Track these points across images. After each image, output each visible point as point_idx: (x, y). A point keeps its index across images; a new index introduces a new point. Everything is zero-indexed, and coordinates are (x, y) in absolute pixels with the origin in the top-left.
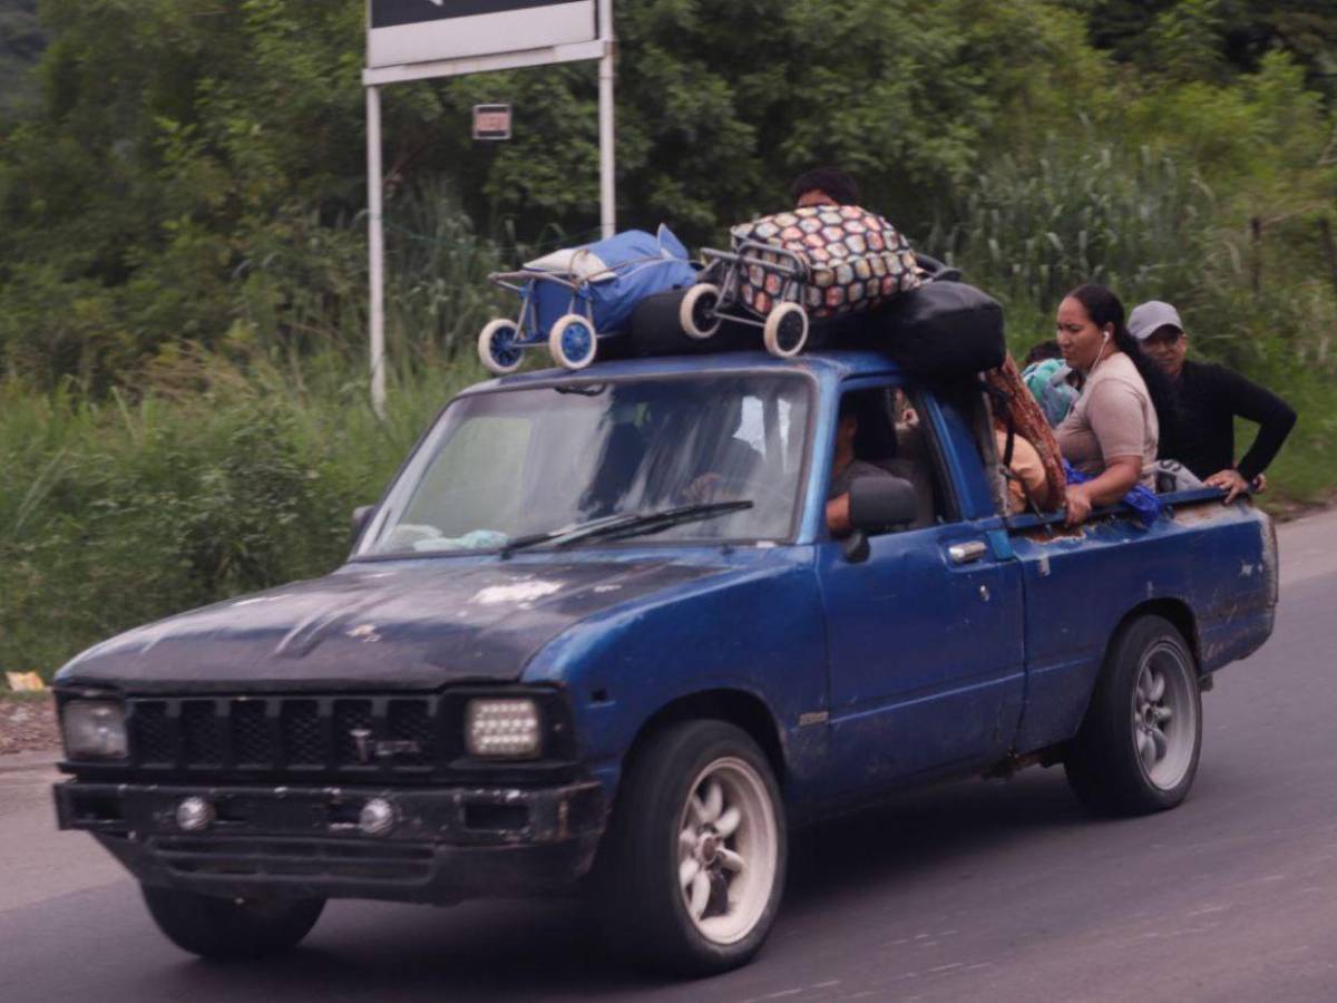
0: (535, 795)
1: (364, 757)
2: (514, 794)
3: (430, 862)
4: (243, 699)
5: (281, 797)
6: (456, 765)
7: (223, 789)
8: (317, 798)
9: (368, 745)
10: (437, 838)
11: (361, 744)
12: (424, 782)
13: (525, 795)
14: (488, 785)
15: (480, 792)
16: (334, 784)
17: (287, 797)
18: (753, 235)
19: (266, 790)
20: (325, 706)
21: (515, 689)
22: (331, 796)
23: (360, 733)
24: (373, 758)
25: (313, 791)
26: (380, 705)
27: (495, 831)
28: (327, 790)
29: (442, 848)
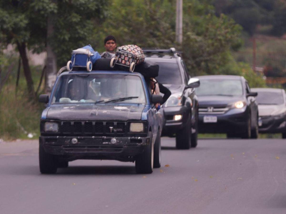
0: (143, 138)
1: (111, 131)
2: (139, 138)
3: (123, 149)
4: (87, 122)
5: (94, 138)
6: (128, 133)
7: (81, 137)
8: (101, 138)
9: (112, 129)
10: (125, 144)
11: (111, 129)
12: (122, 136)
13: (141, 138)
14: (135, 136)
15: (133, 137)
16: (104, 136)
17: (95, 138)
18: (123, 49)
19: (90, 137)
20: (105, 123)
21: (140, 121)
22: (104, 138)
23: (111, 128)
24: (113, 131)
25: (100, 137)
26: (115, 123)
27: (136, 144)
28: (103, 137)
29: (125, 146)
